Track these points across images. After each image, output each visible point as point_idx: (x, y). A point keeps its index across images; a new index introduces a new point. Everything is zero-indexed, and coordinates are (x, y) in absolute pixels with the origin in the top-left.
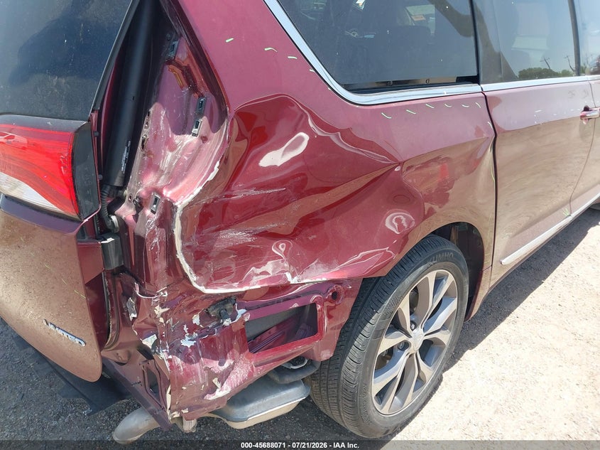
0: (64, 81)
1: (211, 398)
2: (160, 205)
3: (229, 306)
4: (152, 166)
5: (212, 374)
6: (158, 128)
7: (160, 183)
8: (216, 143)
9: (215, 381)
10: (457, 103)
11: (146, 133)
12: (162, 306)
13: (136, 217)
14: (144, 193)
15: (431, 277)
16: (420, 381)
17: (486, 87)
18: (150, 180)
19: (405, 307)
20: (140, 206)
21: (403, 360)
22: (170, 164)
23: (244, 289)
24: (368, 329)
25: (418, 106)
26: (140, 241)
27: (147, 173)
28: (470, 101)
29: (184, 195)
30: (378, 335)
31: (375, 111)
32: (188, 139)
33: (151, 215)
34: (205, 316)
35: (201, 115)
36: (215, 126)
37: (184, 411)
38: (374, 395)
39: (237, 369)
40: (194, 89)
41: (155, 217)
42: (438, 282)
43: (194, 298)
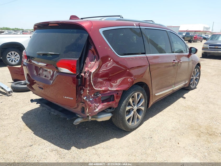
0: (75, 53)
1: (95, 111)
2: (89, 72)
3: (98, 93)
4: (87, 67)
5: (95, 106)
6: (88, 60)
7: (88, 69)
8: (97, 63)
9: (96, 107)
10: (140, 58)
11: (86, 61)
12: (88, 91)
13: (84, 75)
14: (86, 71)
15: (136, 94)
16: (138, 118)
17: (147, 55)
18: (87, 69)
19: (131, 100)
20: (85, 73)
21: (132, 113)
22: (90, 66)
23: (101, 89)
24: (123, 105)
25: (132, 58)
26: (85, 79)
27: (86, 68)
28: (143, 58)
29: (93, 71)
30: (125, 106)
31: (124, 59)
32: (93, 62)
33: (87, 74)
34: (94, 95)
35: (95, 58)
36: (97, 60)
37: (90, 114)
38: (127, 120)
39: (99, 106)
40: (94, 54)
41: (88, 74)
42: (138, 95)
43: (93, 90)
